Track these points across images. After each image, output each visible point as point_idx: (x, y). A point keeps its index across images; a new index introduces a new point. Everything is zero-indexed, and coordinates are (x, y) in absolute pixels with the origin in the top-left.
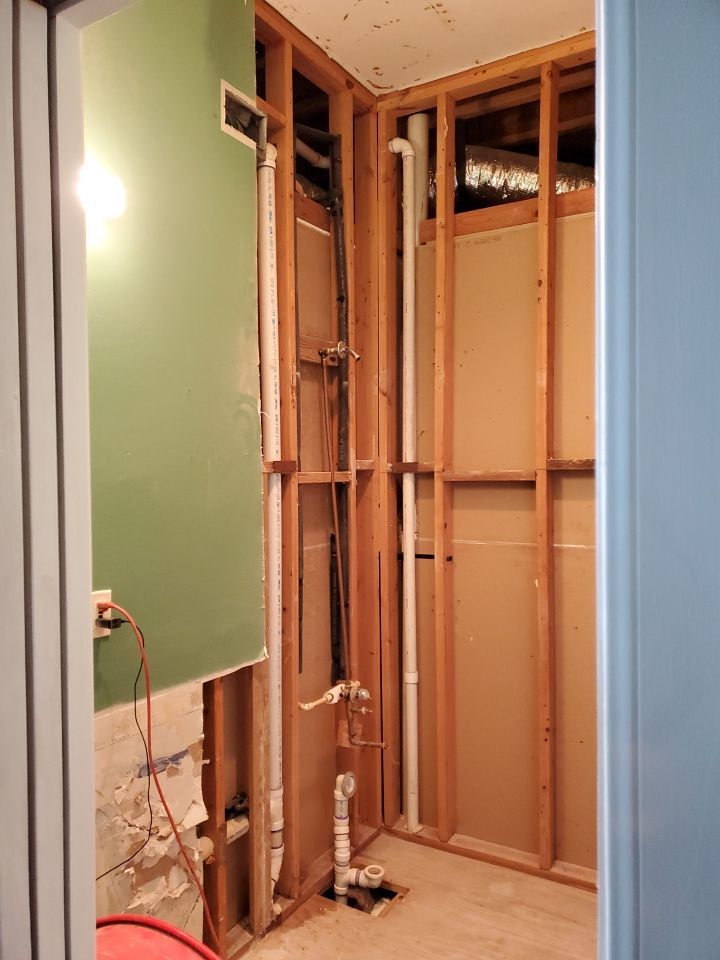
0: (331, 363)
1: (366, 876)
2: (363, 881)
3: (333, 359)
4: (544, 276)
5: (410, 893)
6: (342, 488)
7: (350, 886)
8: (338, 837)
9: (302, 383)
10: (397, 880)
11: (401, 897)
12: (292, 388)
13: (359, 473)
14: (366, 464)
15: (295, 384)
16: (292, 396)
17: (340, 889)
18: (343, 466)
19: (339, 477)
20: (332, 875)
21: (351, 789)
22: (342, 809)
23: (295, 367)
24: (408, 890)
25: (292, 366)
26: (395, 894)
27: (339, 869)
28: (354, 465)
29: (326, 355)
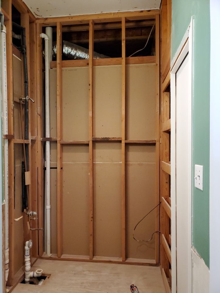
0: (23, 103)
1: (37, 273)
2: (35, 275)
3: (23, 102)
4: (91, 83)
5: (51, 275)
6: (27, 145)
7: (31, 278)
8: (26, 262)
9: (14, 109)
10: (47, 272)
11: (49, 278)
12: (12, 110)
13: (32, 140)
14: (34, 138)
15: (13, 109)
16: (12, 113)
17: (27, 280)
18: (26, 138)
19: (26, 142)
20: (24, 276)
21: (31, 245)
22: (27, 253)
23: (13, 103)
24: (50, 275)
25: (12, 102)
26: (46, 277)
27: (26, 273)
28: (30, 138)
29: (22, 100)
